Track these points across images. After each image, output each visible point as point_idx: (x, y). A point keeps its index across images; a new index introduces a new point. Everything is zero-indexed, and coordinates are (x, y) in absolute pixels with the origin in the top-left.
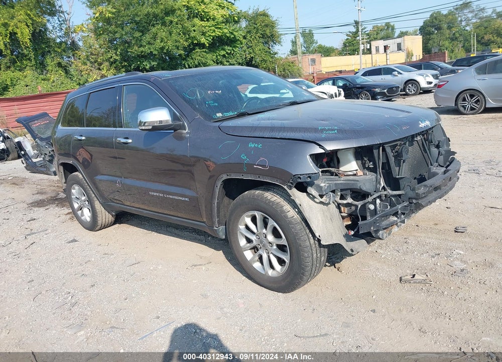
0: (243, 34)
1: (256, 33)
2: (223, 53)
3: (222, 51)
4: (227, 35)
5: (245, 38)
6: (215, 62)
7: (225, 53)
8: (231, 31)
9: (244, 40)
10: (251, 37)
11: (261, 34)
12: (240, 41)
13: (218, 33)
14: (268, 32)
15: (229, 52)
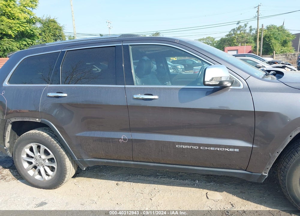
0: (40, 32)
1: (50, 32)
2: (25, 43)
3: (24, 42)
4: (28, 31)
5: (40, 34)
6: (19, 49)
7: (26, 43)
8: (31, 29)
9: (40, 37)
10: (45, 35)
11: (53, 34)
12: (37, 36)
13: (22, 29)
14: (57, 33)
15: (29, 43)
